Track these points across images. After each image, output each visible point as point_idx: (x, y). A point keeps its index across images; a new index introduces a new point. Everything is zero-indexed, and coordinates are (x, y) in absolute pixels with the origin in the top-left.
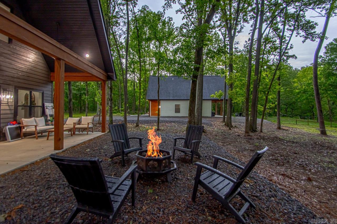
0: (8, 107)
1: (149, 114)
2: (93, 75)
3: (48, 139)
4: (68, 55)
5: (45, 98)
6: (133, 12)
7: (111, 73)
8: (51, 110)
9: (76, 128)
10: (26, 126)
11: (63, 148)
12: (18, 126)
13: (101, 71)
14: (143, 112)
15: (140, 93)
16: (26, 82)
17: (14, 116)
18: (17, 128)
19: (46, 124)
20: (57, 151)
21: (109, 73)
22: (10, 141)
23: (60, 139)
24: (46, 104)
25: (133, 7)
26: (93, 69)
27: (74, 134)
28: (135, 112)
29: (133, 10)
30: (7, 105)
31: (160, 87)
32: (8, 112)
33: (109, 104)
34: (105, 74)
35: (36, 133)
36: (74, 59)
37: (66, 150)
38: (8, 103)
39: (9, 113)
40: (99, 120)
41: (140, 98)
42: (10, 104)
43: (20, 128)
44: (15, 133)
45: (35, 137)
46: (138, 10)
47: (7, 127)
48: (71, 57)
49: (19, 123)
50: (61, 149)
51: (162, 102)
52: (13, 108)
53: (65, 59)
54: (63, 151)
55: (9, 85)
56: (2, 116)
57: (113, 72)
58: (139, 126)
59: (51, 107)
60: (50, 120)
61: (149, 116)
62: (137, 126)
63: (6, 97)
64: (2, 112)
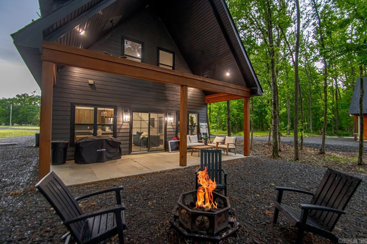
0: (171, 126)
3: (192, 155)
4: (191, 80)
5: (200, 119)
7: (254, 87)
8: (205, 129)
11: (186, 165)
12: (177, 141)
15: (326, 106)
17: (176, 133)
18: (176, 143)
19: (198, 141)
21: (252, 88)
22: (171, 152)
23: (183, 157)
24: (201, 124)
32: (172, 130)
36: (198, 82)
37: (189, 167)
38: (171, 124)
41: (326, 112)
42: (173, 125)
44: (175, 147)
47: (169, 141)
48: (195, 81)
50: (184, 166)
52: (175, 127)
53: (187, 85)
54: (185, 168)
55: (172, 110)
56: (168, 133)
57: (257, 86)
58: (324, 153)
59: (205, 127)
60: (203, 138)
61: (356, 139)
62: (322, 153)
63: (170, 119)
64: (168, 130)
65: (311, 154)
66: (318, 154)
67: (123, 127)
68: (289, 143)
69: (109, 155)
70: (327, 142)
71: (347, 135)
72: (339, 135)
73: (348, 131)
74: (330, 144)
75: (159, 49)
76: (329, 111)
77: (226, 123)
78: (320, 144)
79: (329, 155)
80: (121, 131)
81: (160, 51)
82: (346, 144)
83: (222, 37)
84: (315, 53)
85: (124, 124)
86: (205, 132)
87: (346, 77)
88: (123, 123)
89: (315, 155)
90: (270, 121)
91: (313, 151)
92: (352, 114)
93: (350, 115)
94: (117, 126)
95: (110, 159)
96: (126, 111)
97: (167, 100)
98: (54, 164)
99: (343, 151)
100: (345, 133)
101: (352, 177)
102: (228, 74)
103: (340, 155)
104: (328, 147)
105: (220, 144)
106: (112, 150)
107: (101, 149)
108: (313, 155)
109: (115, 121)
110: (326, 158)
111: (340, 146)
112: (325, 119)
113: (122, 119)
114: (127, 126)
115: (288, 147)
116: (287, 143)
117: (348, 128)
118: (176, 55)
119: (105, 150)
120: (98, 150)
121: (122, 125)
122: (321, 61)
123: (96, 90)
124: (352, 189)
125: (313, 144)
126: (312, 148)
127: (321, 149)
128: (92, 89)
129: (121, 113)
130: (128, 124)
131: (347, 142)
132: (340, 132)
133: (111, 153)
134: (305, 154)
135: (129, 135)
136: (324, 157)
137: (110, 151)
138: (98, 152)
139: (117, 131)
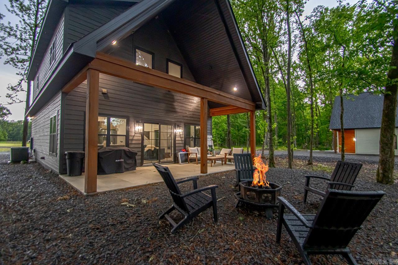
0: (180, 138)
1: (336, 149)
2: (239, 108)
4: (210, 93)
6: (299, 22)
7: (259, 102)
8: (210, 141)
9: (227, 158)
10: (191, 153)
11: (207, 173)
12: (186, 153)
13: (247, 101)
14: (330, 148)
16: (192, 119)
17: (184, 145)
18: (185, 154)
20: (202, 174)
21: (257, 103)
22: (181, 164)
23: (204, 165)
25: (298, 17)
26: (237, 102)
27: (225, 163)
28: (317, 147)
29: (298, 20)
31: (345, 111)
32: (181, 142)
33: (269, 136)
34: (252, 104)
35: (197, 160)
36: (216, 96)
37: (210, 174)
40: (248, 151)
41: (313, 127)
42: (181, 137)
43: (187, 155)
44: (184, 158)
45: (195, 163)
46: (306, 18)
47: (179, 153)
48: (213, 95)
49: (187, 151)
50: (205, 173)
51: (357, 133)
52: (183, 139)
53: (207, 98)
54: (207, 175)
55: (181, 122)
56: (177, 145)
57: (261, 101)
58: (312, 164)
59: (210, 139)
60: (209, 150)
61: (336, 152)
62: (310, 163)
63: (179, 131)
64: (177, 142)
65: (301, 166)
66: (307, 165)
67: (135, 138)
68: (280, 156)
69: (127, 166)
70: (314, 155)
71: (327, 149)
72: (320, 149)
73: (328, 146)
74: (316, 156)
75: (168, 60)
76: (315, 126)
77: (216, 139)
78: (307, 156)
79: (316, 165)
80: (134, 142)
81: (169, 63)
82: (329, 156)
83: (232, 54)
84: (297, 72)
85: (136, 135)
86: (210, 144)
87: (325, 96)
88: (135, 134)
89: (305, 166)
90: (263, 136)
91: (302, 163)
92: (332, 129)
93: (331, 130)
94: (130, 137)
95: (127, 170)
96: (138, 122)
97: (176, 112)
98: (72, 175)
99: (327, 162)
100: (325, 147)
101: (356, 164)
102: (235, 89)
103: (325, 165)
104: (315, 159)
105: (228, 155)
106: (130, 161)
107: (120, 159)
108: (303, 166)
109: (128, 132)
110: (314, 168)
111: (324, 157)
112: (312, 133)
113: (134, 129)
114: (139, 137)
115: (280, 159)
116: (278, 156)
117: (327, 142)
118: (183, 68)
119: (123, 160)
120: (116, 161)
121: (134, 136)
122: (302, 80)
123: (109, 99)
124: (357, 171)
125: (301, 157)
126: (301, 160)
127: (309, 160)
128: (105, 98)
129: (133, 124)
130: (140, 135)
131: (329, 154)
132: (319, 146)
133: (128, 163)
134: (295, 165)
135: (141, 147)
136: (313, 167)
137: (128, 162)
138: (117, 162)
139: (130, 143)
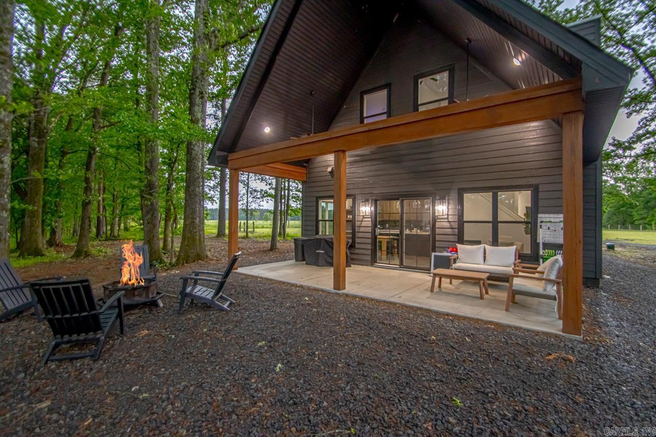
0: (447, 223)
17: (459, 238)
24: (544, 217)
30: (446, 220)
32: (448, 231)
38: (447, 218)
39: (451, 233)
42: (450, 220)
56: (438, 237)
63: (443, 209)
64: (438, 231)
67: (364, 224)
80: (362, 229)
85: (364, 220)
88: (364, 218)
94: (356, 222)
119: (322, 251)
120: (317, 251)
121: (362, 221)
128: (332, 177)
135: (371, 236)
139: (356, 230)
